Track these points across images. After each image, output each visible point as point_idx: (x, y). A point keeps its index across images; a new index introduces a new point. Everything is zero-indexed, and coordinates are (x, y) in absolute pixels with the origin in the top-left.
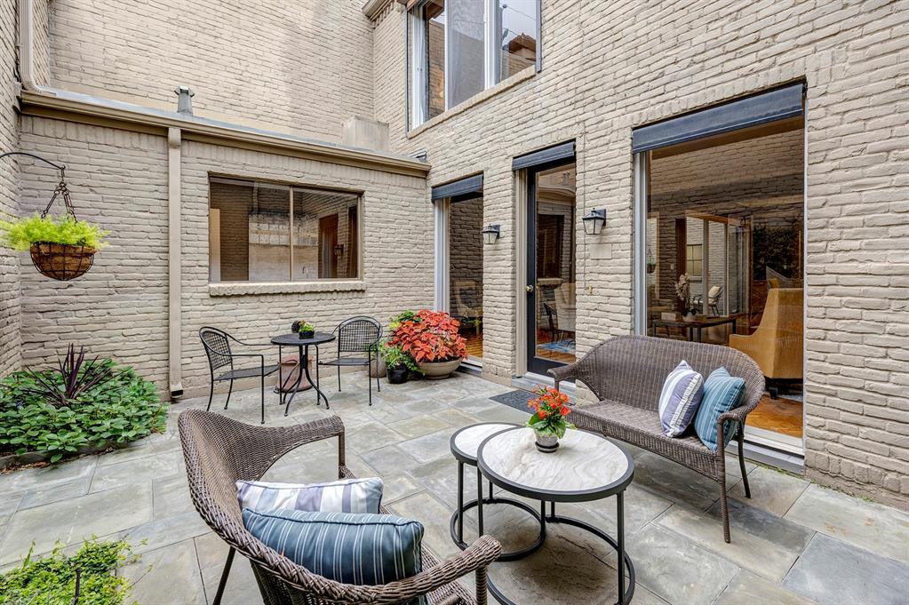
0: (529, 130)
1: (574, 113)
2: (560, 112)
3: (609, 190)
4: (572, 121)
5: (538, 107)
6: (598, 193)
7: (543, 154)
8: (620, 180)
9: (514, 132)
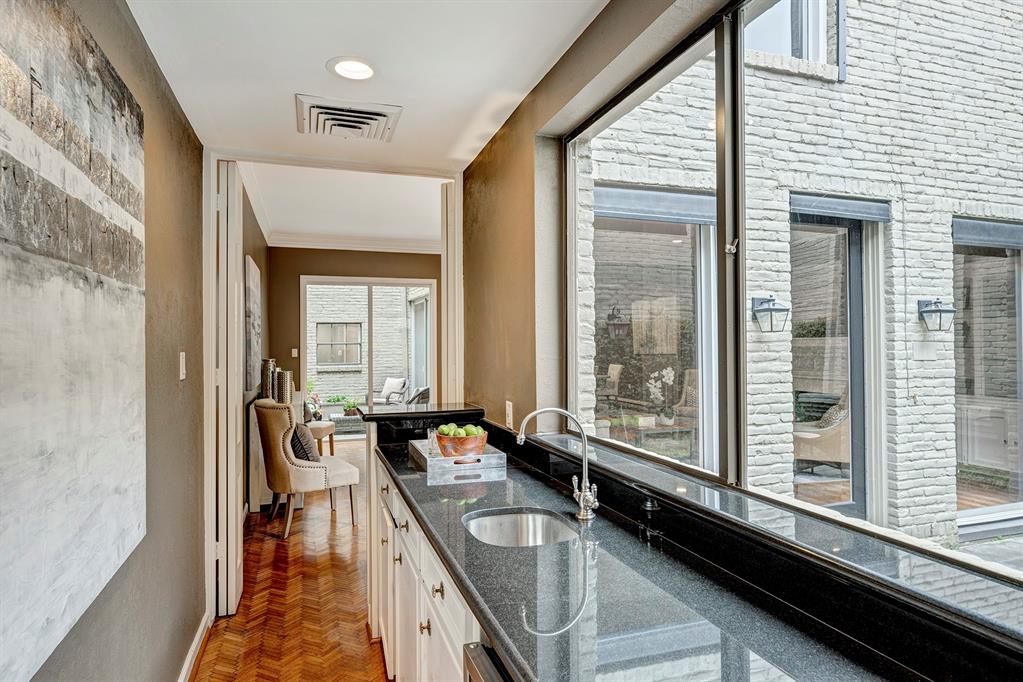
0: (821, 159)
1: (888, 167)
2: (869, 156)
3: (932, 278)
4: (886, 177)
5: (838, 133)
6: (920, 280)
7: (846, 205)
8: (943, 269)
9: (791, 150)
